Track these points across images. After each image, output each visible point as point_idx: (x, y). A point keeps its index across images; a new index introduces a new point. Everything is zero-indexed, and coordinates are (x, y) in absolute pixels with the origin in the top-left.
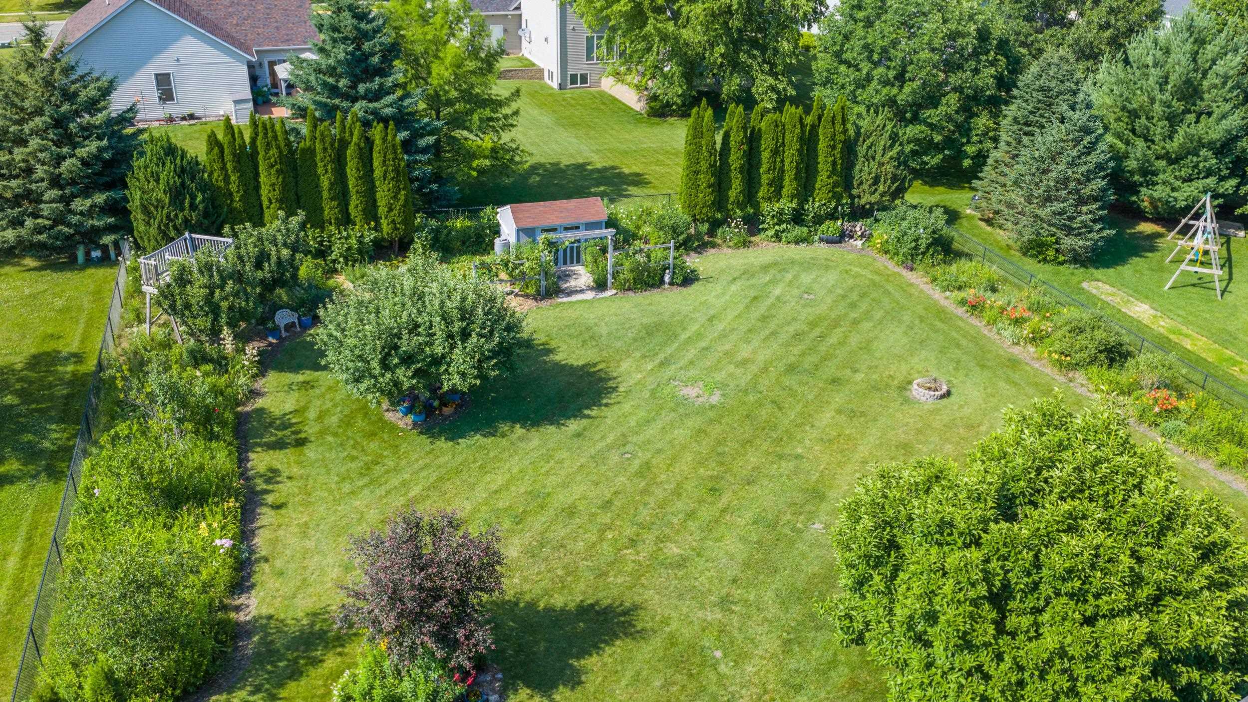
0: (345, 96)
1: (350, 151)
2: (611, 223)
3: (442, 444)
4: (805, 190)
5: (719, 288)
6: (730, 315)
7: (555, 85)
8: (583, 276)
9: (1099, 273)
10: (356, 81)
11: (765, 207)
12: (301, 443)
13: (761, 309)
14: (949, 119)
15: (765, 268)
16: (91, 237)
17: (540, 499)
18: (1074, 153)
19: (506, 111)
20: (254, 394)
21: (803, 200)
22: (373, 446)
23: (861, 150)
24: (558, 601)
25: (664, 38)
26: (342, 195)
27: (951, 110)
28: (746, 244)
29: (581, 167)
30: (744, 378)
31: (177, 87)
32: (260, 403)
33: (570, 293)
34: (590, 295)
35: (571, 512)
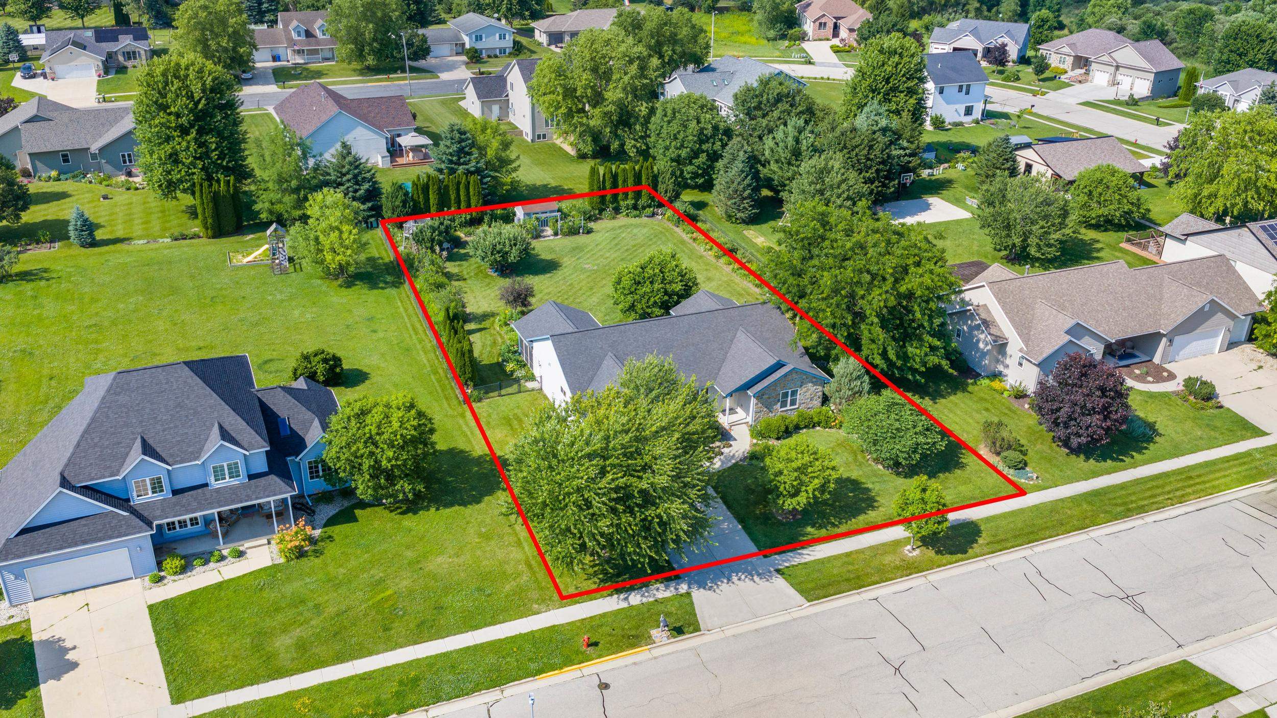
0: (455, 164)
1: (461, 186)
2: (559, 210)
4: (638, 196)
5: (600, 235)
6: (604, 243)
7: (529, 140)
8: (549, 231)
9: (752, 227)
10: (460, 158)
11: (621, 203)
12: (466, 281)
13: (616, 241)
14: (704, 164)
15: (620, 227)
18: (739, 180)
19: (514, 165)
21: (637, 200)
22: (487, 280)
23: (660, 179)
25: (582, 124)
26: (459, 202)
27: (704, 160)
28: (614, 218)
29: (545, 186)
30: (605, 262)
33: (545, 237)
34: (552, 238)
35: (549, 294)
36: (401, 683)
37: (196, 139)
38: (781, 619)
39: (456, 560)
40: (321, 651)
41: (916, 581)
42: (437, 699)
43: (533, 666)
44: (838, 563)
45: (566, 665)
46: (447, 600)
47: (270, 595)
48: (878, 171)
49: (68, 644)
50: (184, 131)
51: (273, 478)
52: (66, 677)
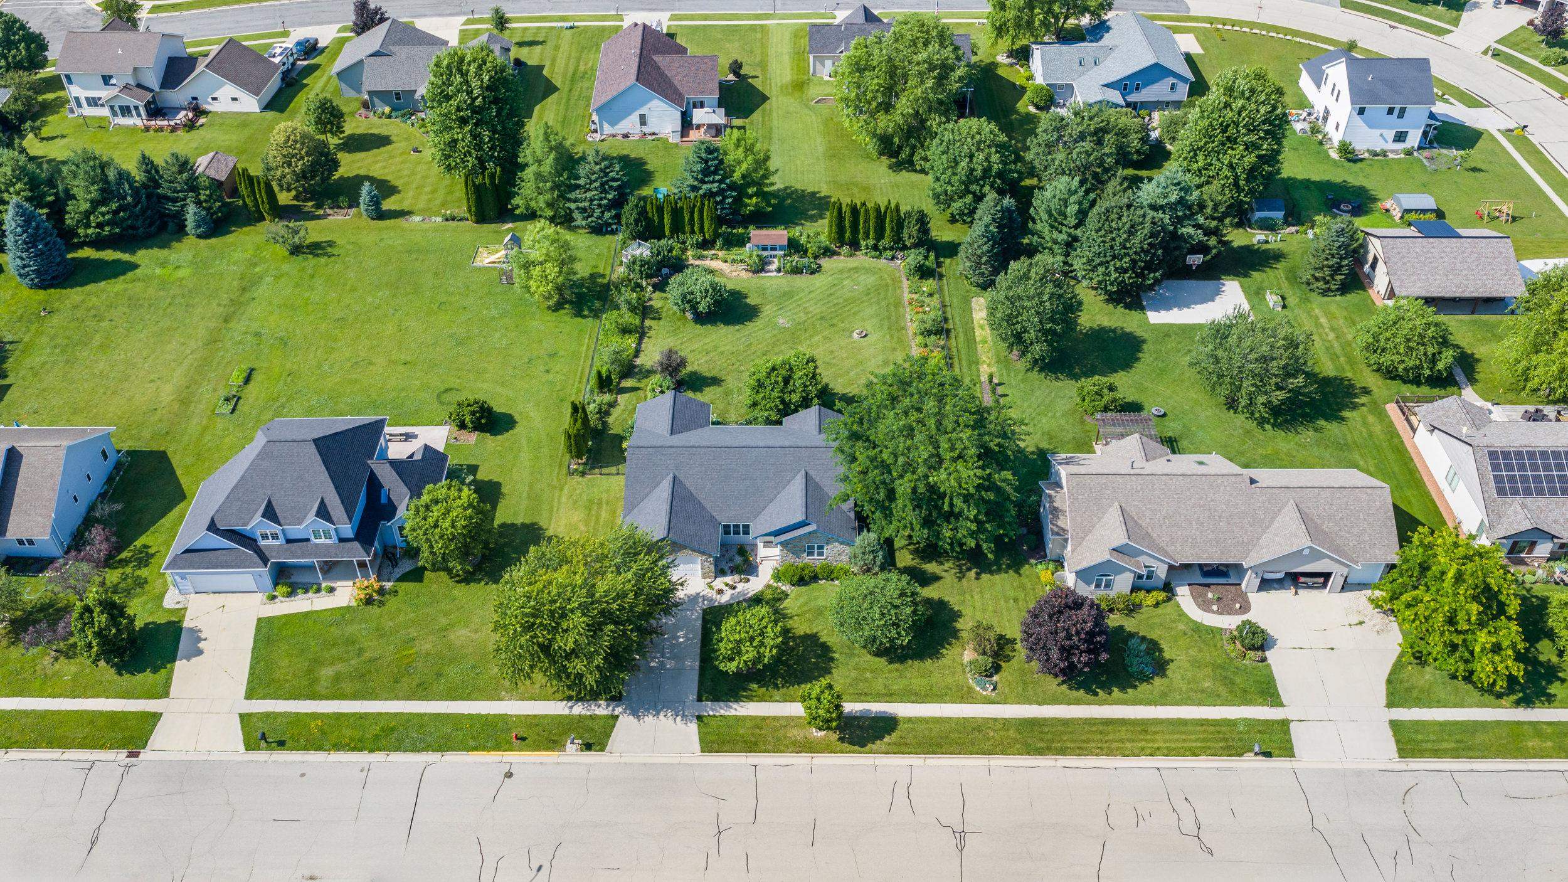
1: (696, 209)
3: (698, 326)
6: (827, 286)
10: (706, 176)
11: (861, 242)
12: (660, 319)
16: (608, 225)
17: (716, 347)
20: (650, 299)
21: (878, 240)
22: (679, 323)
23: (906, 223)
24: (707, 374)
26: (692, 225)
28: (850, 256)
30: (803, 318)
31: (649, 120)
32: (651, 303)
33: (767, 272)
34: (774, 274)
35: (722, 353)
36: (382, 729)
37: (470, 131)
38: (671, 761)
39: (473, 635)
40: (347, 686)
41: (801, 760)
42: (397, 749)
43: (472, 743)
44: (749, 724)
45: (494, 750)
46: (447, 670)
47: (335, 631)
48: (1133, 261)
49: (203, 635)
50: (463, 121)
51: (356, 545)
52: (194, 660)
